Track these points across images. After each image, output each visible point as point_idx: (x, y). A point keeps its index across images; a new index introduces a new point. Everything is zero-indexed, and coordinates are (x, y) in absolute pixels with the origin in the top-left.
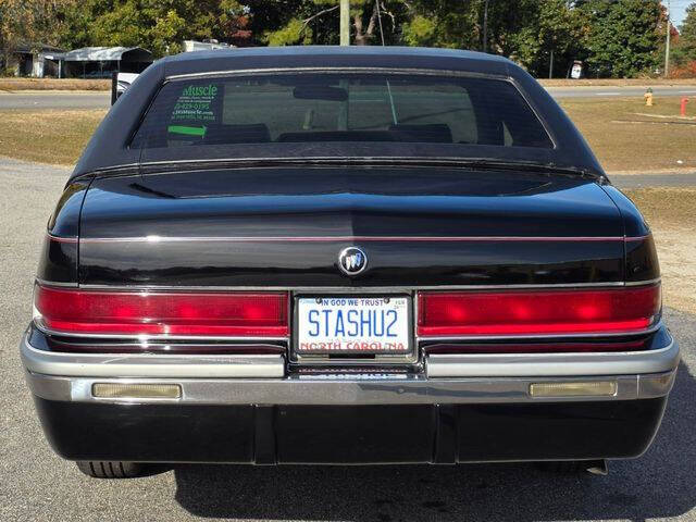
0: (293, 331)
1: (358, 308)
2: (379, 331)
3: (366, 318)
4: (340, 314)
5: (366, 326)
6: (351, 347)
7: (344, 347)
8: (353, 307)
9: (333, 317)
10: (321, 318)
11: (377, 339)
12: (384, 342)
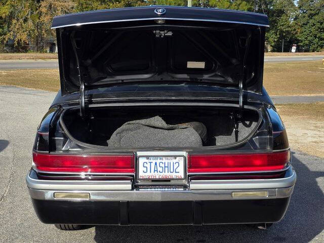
0: (137, 171)
1: (163, 161)
2: (172, 171)
3: (166, 165)
4: (156, 164)
5: (166, 169)
6: (160, 177)
7: (157, 177)
8: (161, 161)
9: (153, 165)
10: (148, 165)
11: (171, 174)
12: (174, 175)
